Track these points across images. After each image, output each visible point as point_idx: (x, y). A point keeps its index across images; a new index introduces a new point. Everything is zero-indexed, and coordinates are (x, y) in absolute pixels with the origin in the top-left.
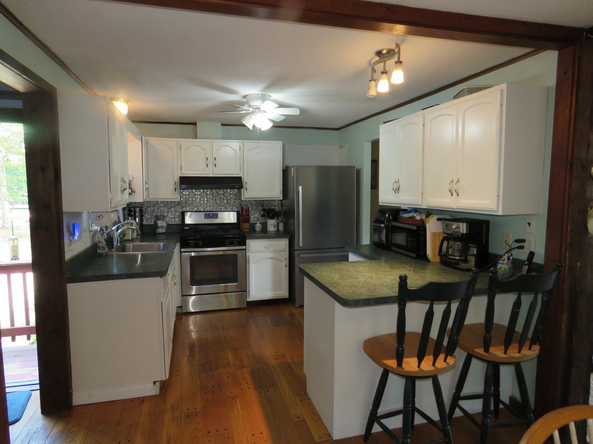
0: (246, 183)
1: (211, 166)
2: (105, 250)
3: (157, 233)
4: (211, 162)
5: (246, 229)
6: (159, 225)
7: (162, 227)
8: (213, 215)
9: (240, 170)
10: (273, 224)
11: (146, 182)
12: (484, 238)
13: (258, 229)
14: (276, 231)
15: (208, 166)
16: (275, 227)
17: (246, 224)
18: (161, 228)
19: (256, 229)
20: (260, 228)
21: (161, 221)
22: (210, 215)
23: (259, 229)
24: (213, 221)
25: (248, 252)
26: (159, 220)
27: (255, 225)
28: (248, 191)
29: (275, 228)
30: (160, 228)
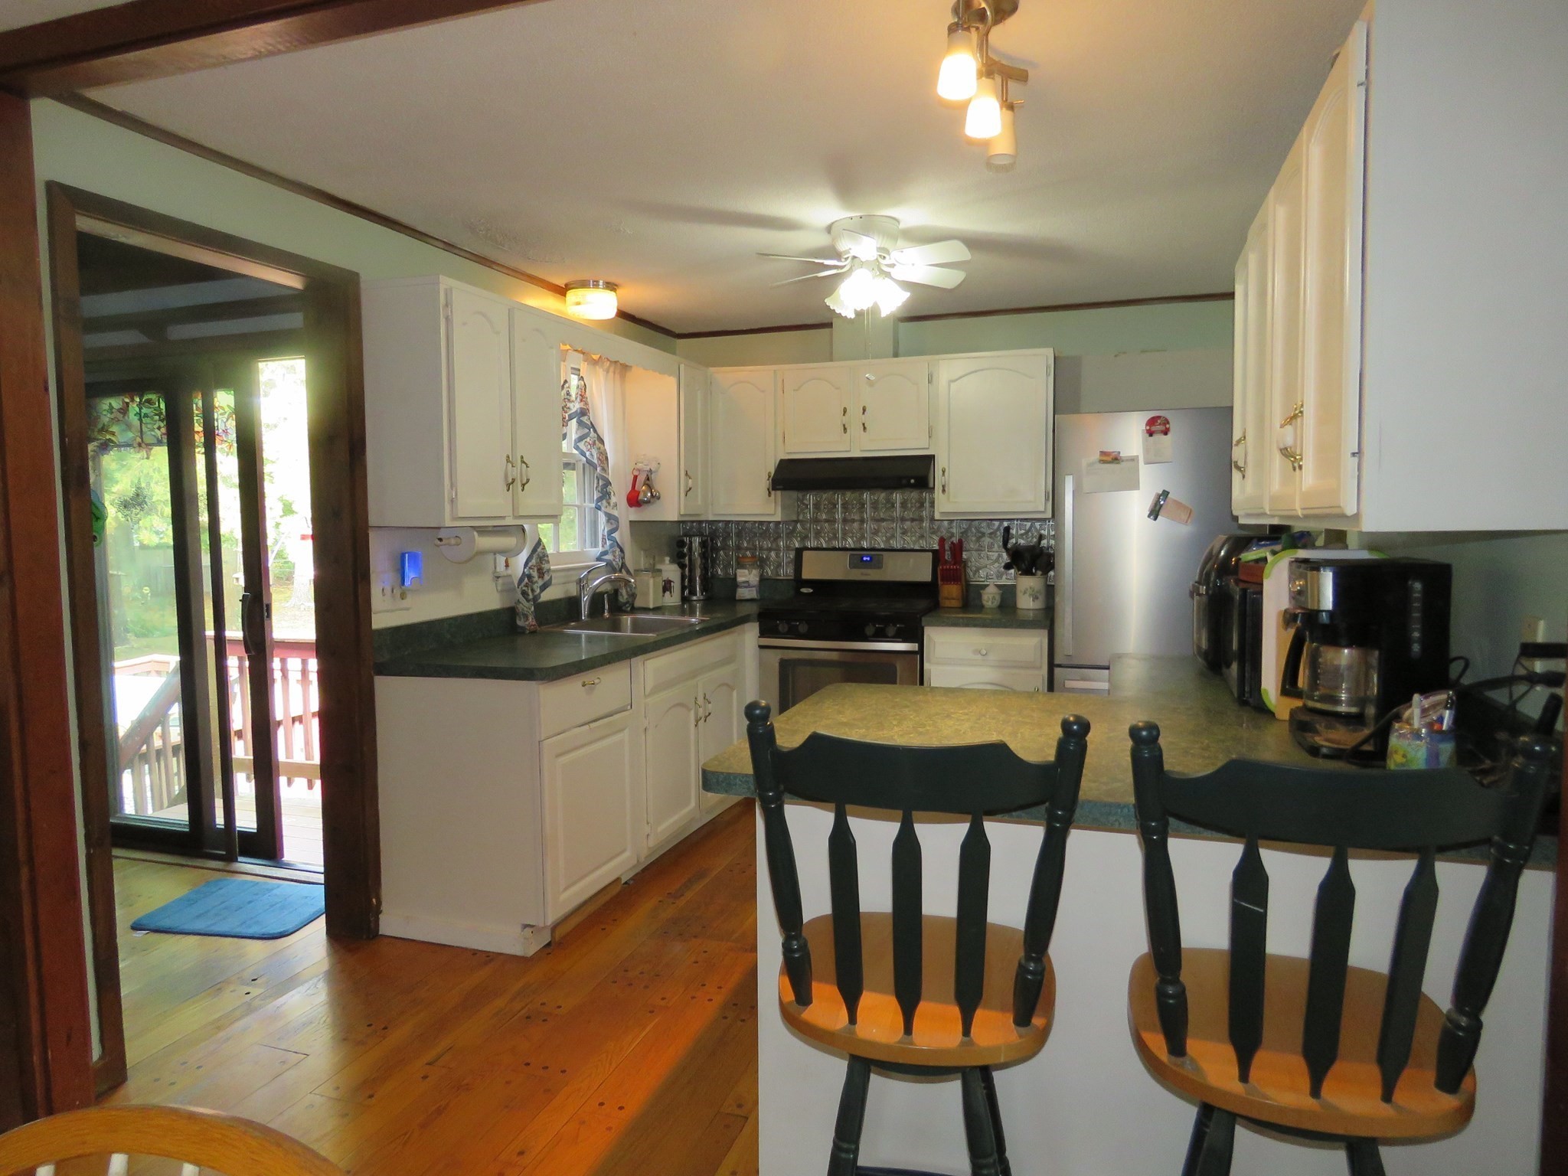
0: (944, 472)
1: (855, 429)
2: (527, 619)
3: (737, 598)
4: (855, 418)
5: (953, 599)
6: (740, 579)
7: (747, 584)
8: (871, 558)
9: (930, 437)
10: (1031, 588)
11: (687, 474)
12: (1416, 634)
13: (988, 602)
14: (1040, 609)
15: (848, 430)
16: (1037, 598)
17: (951, 586)
18: (746, 587)
19: (984, 603)
20: (994, 598)
21: (746, 571)
22: (865, 559)
23: (992, 603)
24: (869, 575)
25: (929, 661)
26: (743, 567)
27: (981, 591)
28: (949, 493)
29: (1037, 602)
30: (741, 587)
